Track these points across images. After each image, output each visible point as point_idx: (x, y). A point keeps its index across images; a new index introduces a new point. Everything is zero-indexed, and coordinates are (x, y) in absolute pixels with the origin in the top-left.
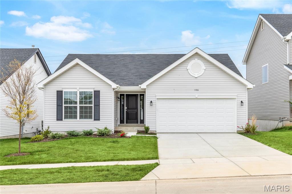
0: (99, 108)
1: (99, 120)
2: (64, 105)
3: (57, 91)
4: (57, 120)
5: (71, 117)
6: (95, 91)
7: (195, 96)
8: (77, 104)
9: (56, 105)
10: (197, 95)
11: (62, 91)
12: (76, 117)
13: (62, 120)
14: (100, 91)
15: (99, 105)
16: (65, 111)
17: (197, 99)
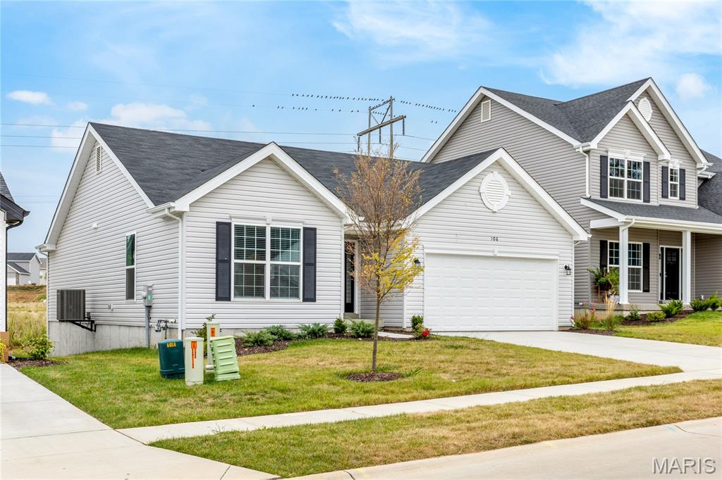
0: (313, 271)
1: (314, 300)
2: (233, 261)
3: (217, 223)
4: (218, 299)
5: (249, 293)
6: (305, 229)
7: (493, 252)
8: (264, 259)
9: (214, 261)
10: (497, 250)
11: (229, 224)
12: (260, 293)
13: (229, 299)
14: (316, 229)
15: (314, 265)
16: (236, 277)
17: (495, 258)
